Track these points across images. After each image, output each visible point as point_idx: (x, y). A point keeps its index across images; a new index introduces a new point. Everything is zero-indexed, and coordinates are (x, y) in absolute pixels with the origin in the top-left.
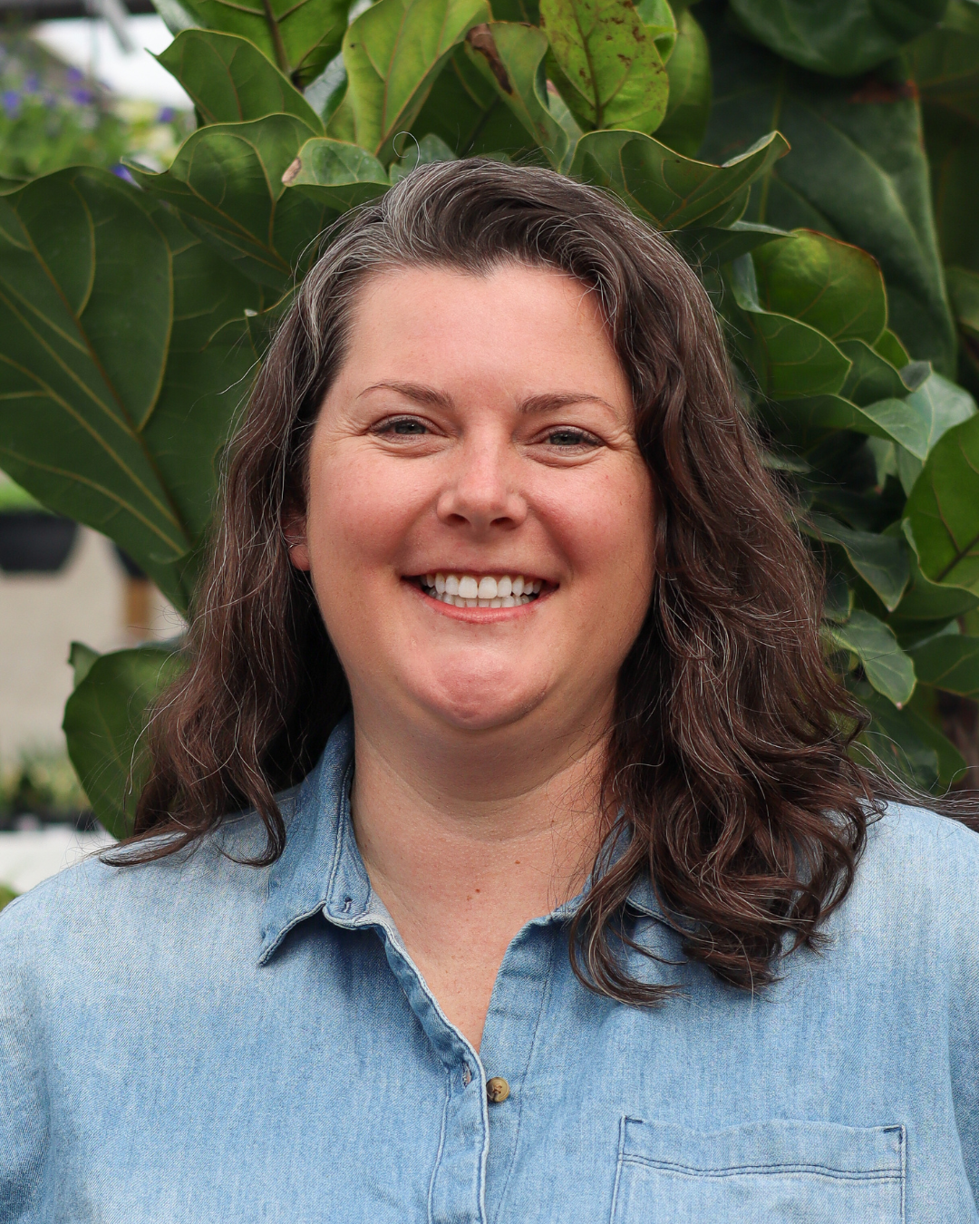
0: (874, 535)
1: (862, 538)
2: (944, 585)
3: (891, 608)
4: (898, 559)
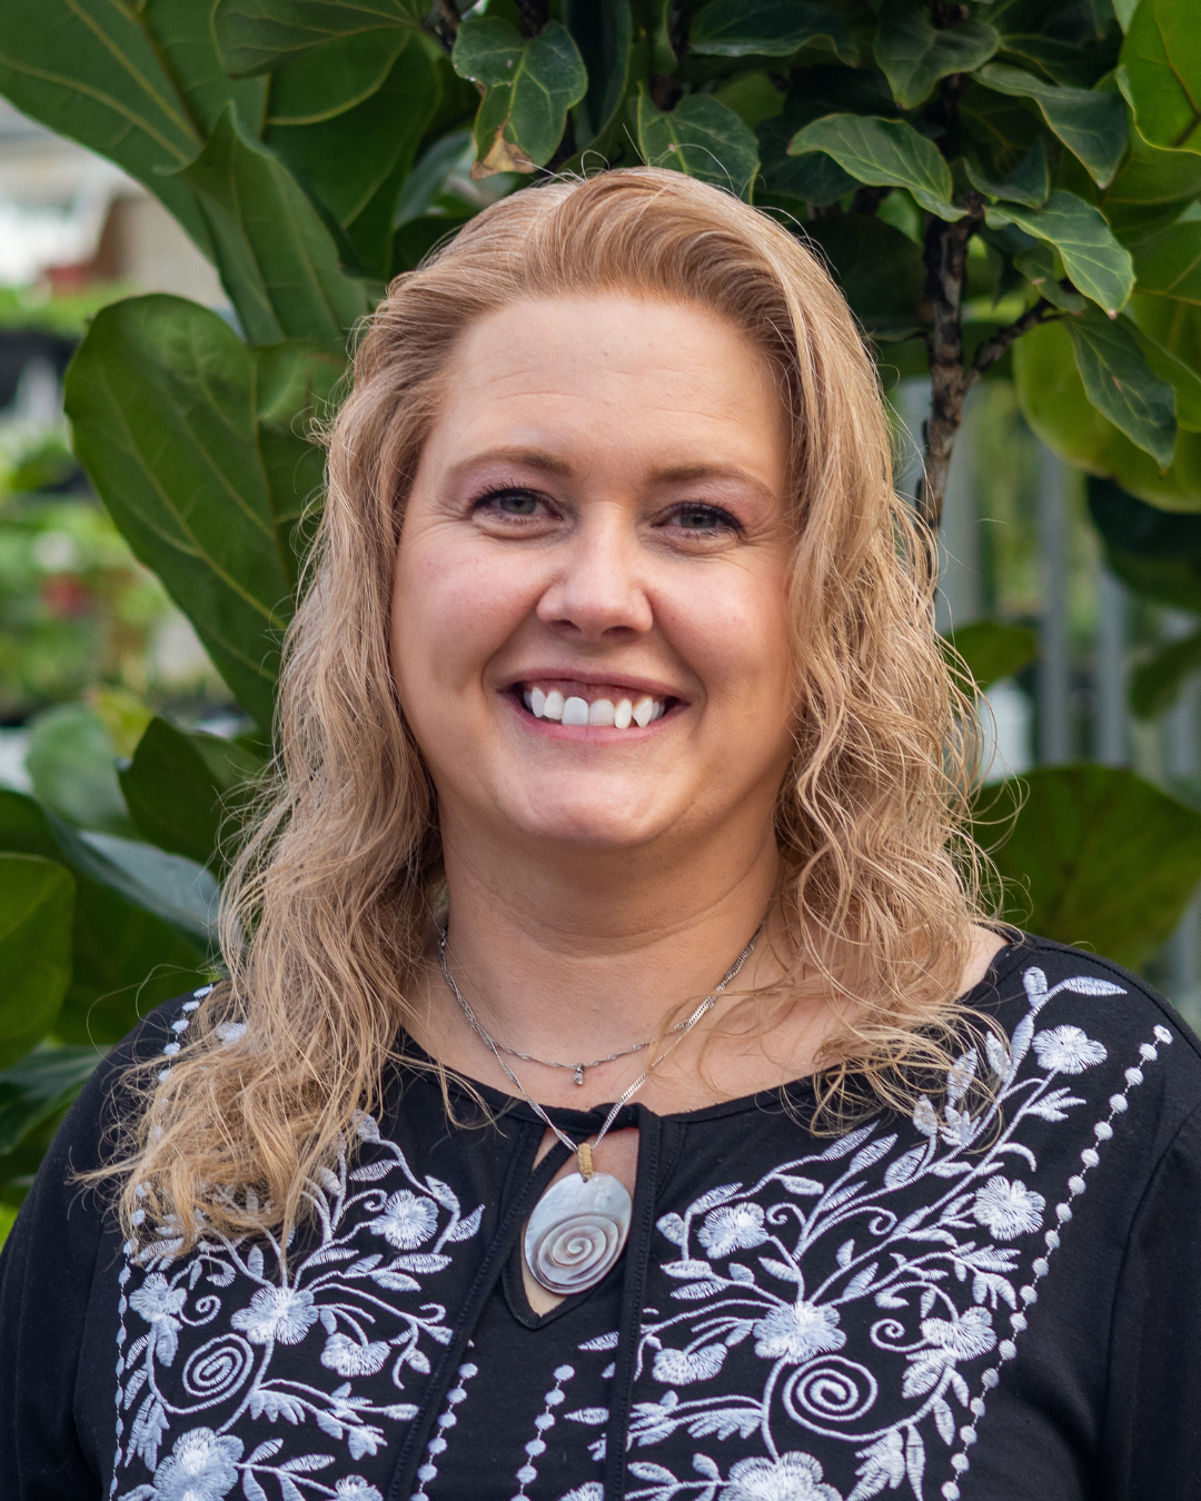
0: (1083, 92)
1: (1066, 95)
2: (1185, 150)
3: (1102, 184)
4: (1109, 120)
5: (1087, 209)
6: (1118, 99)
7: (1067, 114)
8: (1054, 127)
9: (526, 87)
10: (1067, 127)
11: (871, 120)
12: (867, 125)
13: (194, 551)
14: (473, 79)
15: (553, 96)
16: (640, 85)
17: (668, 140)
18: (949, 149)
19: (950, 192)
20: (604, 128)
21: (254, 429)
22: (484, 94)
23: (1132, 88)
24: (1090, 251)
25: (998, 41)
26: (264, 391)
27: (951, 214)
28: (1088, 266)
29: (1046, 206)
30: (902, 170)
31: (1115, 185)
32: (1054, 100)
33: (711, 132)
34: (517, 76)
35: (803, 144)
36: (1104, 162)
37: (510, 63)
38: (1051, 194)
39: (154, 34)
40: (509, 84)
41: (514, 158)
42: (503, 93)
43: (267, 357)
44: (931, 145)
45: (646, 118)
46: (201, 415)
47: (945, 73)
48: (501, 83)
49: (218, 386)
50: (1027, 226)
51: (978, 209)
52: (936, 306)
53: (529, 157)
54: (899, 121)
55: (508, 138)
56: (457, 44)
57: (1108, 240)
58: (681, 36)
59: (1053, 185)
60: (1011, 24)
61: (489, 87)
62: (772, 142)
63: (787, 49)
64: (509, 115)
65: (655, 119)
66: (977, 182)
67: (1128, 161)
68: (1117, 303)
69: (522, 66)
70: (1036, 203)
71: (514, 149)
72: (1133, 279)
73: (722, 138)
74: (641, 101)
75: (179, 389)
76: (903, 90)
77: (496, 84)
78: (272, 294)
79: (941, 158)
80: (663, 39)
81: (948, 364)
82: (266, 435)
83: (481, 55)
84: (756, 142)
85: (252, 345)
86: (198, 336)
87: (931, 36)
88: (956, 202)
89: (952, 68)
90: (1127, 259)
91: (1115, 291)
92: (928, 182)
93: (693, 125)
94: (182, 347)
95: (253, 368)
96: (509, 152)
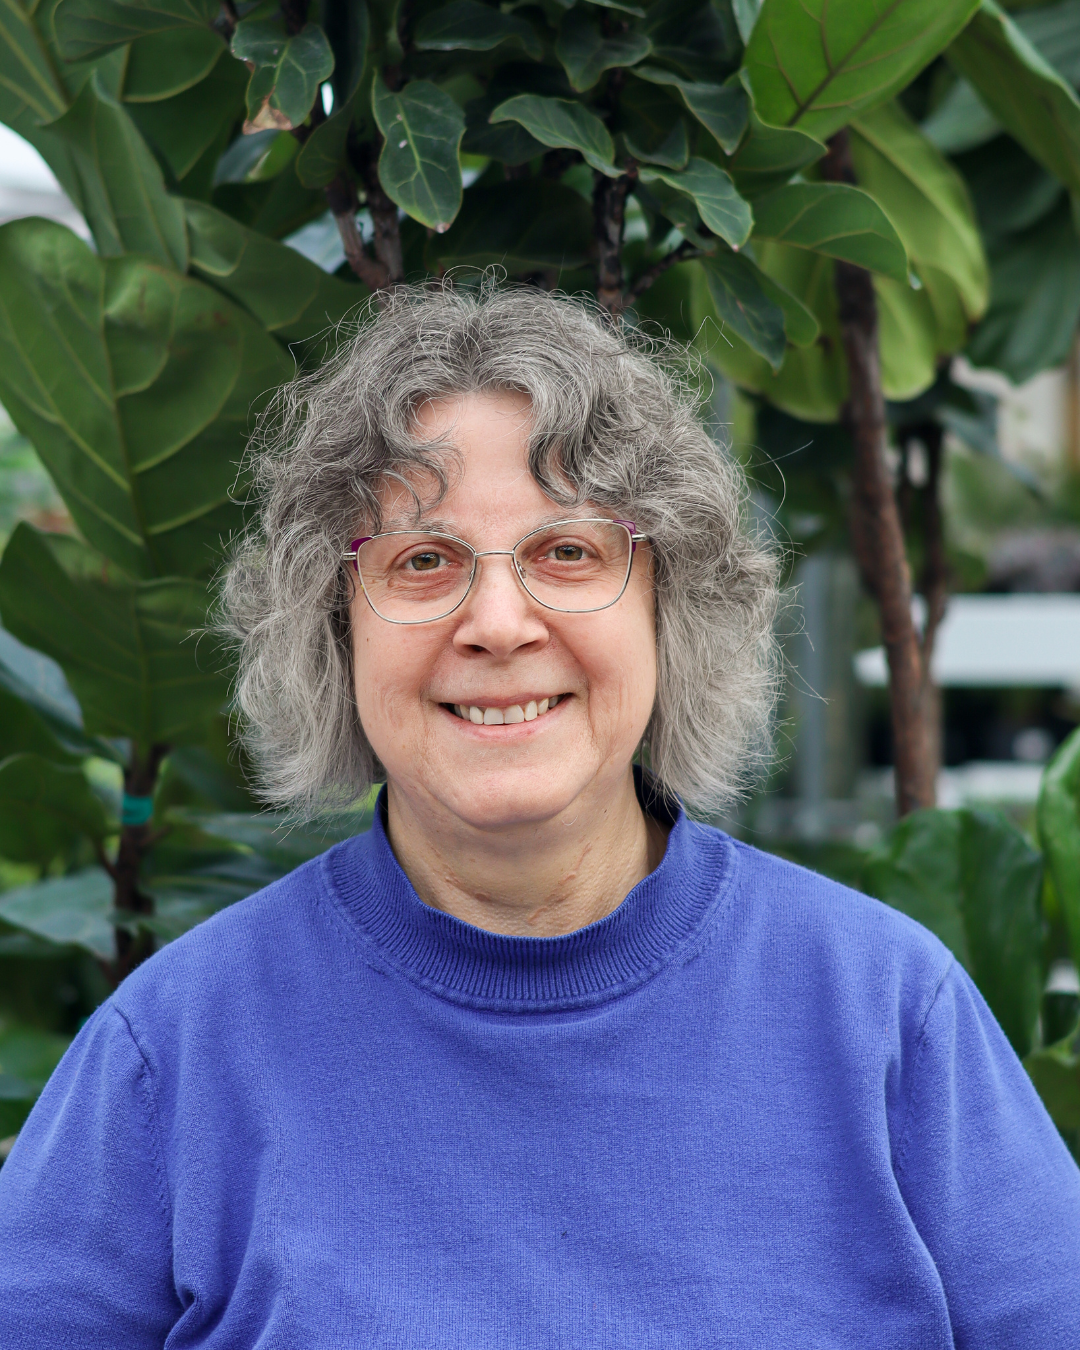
5: (716, 172)
6: (741, 91)
7: (701, 101)
8: (693, 109)
9: (288, 69)
10: (704, 111)
11: (554, 100)
12: (550, 104)
13: (54, 418)
14: (245, 59)
15: (308, 75)
16: (376, 71)
17: (396, 112)
18: (614, 125)
19: (612, 157)
20: (348, 101)
21: (101, 322)
22: (253, 72)
23: (753, 83)
24: (719, 202)
25: (648, 48)
26: (109, 291)
27: (612, 172)
28: (717, 213)
29: (686, 168)
30: (576, 138)
31: (737, 153)
32: (692, 92)
33: (429, 107)
34: (281, 61)
35: (499, 115)
36: (730, 136)
37: (276, 51)
38: (690, 161)
39: (40, 31)
40: (275, 66)
41: (278, 120)
42: (270, 72)
43: (113, 268)
44: (599, 122)
45: (377, 94)
46: (64, 312)
47: (610, 65)
48: (268, 65)
49: (75, 287)
50: (671, 182)
51: (634, 170)
52: (601, 245)
53: (288, 118)
54: (574, 102)
55: (273, 105)
56: (235, 36)
57: (733, 195)
58: (407, 36)
59: (693, 153)
60: (660, 38)
61: (258, 67)
62: (476, 115)
63: (486, 45)
64: (274, 88)
65: (387, 96)
66: (633, 151)
67: (749, 137)
68: (738, 240)
69: (285, 54)
70: (677, 165)
71: (277, 112)
72: (751, 223)
73: (437, 111)
74: (375, 80)
75: (48, 291)
76: (578, 79)
77: (264, 65)
78: (120, 224)
79: (606, 133)
80: (393, 36)
81: (611, 288)
82: (111, 327)
83: (254, 44)
84: (463, 114)
85: (101, 256)
86: (62, 248)
87: (600, 42)
88: (617, 163)
89: (616, 62)
90: (747, 209)
91: (737, 230)
92: (596, 149)
93: (415, 102)
94: (50, 257)
95: (102, 275)
96: (273, 115)
